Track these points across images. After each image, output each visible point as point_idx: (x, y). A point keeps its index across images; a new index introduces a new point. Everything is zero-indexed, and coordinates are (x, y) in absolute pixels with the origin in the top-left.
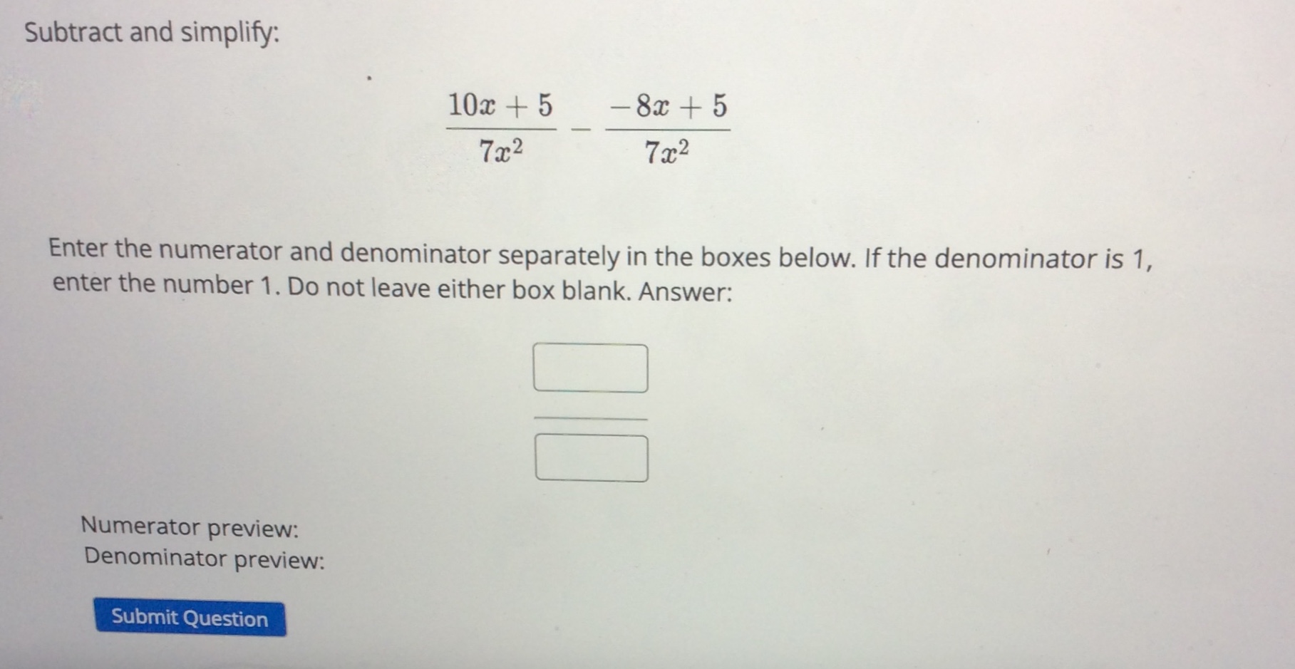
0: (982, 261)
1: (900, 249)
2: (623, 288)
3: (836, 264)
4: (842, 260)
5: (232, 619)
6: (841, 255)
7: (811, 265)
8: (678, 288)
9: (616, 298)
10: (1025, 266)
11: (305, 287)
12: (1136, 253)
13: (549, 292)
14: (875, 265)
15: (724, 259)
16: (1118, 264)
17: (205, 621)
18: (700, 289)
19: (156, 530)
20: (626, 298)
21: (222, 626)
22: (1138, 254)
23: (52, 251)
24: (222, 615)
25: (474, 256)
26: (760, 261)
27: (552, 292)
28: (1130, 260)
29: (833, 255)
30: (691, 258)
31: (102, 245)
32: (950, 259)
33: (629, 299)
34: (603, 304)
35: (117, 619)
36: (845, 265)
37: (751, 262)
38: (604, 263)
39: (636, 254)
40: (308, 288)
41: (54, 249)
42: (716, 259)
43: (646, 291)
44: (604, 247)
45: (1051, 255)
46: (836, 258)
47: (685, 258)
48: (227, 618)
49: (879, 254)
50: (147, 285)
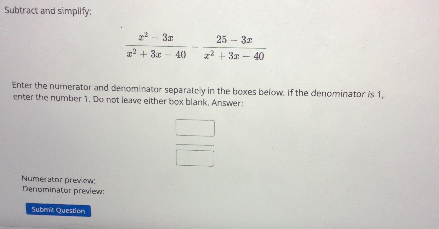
0: (327, 94)
1: (300, 90)
2: (206, 101)
3: (278, 95)
4: (280, 93)
5: (72, 211)
6: (280, 92)
7: (270, 95)
8: (225, 102)
9: (204, 105)
10: (341, 96)
11: (99, 100)
12: (378, 93)
13: (181, 102)
14: (291, 95)
15: (240, 92)
16: (372, 96)
17: (63, 211)
18: (232, 102)
19: (47, 181)
20: (207, 105)
21: (69, 213)
22: (379, 93)
23: (13, 86)
24: (69, 210)
25: (156, 90)
26: (253, 93)
27: (182, 102)
28: (376, 95)
29: (277, 91)
30: (229, 92)
31: (30, 85)
32: (316, 94)
33: (208, 105)
34: (200, 107)
35: (34, 210)
36: (281, 95)
37: (249, 93)
38: (200, 93)
39: (211, 90)
40: (100, 100)
41: (14, 85)
42: (238, 92)
43: (214, 102)
44: (200, 87)
45: (350, 93)
46: (278, 92)
47: (227, 92)
48: (71, 210)
49: (293, 91)
50: (46, 98)
